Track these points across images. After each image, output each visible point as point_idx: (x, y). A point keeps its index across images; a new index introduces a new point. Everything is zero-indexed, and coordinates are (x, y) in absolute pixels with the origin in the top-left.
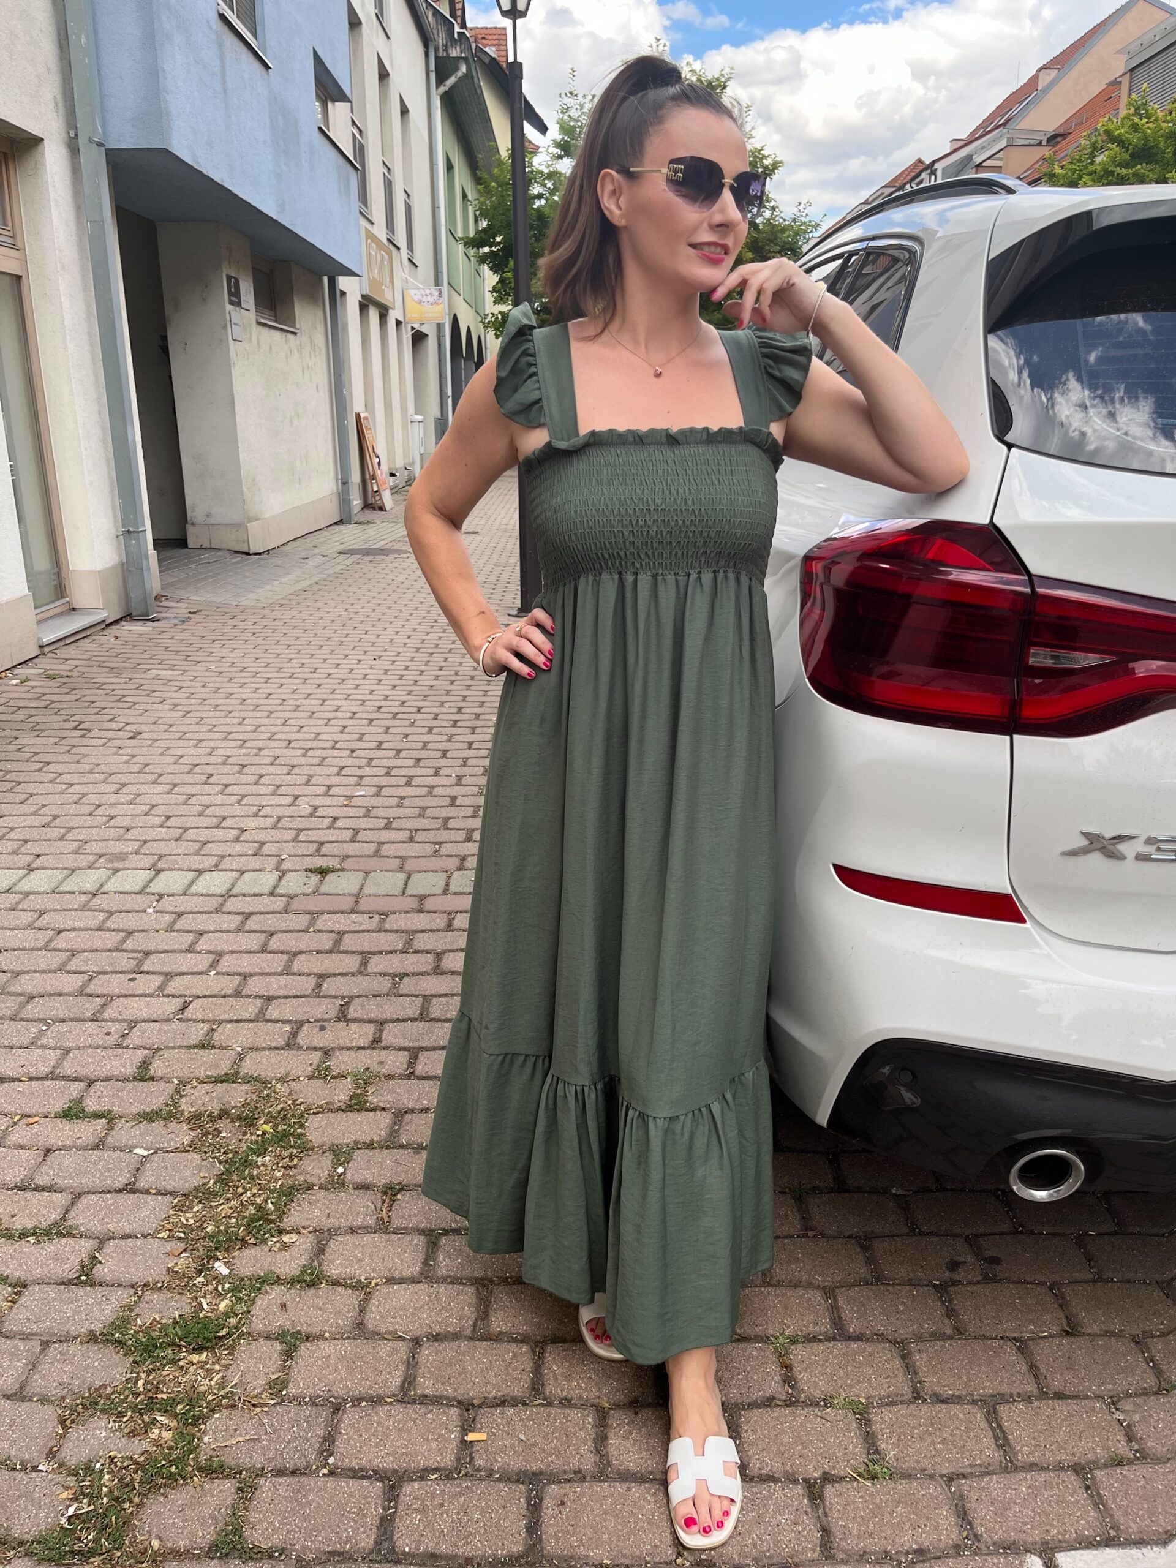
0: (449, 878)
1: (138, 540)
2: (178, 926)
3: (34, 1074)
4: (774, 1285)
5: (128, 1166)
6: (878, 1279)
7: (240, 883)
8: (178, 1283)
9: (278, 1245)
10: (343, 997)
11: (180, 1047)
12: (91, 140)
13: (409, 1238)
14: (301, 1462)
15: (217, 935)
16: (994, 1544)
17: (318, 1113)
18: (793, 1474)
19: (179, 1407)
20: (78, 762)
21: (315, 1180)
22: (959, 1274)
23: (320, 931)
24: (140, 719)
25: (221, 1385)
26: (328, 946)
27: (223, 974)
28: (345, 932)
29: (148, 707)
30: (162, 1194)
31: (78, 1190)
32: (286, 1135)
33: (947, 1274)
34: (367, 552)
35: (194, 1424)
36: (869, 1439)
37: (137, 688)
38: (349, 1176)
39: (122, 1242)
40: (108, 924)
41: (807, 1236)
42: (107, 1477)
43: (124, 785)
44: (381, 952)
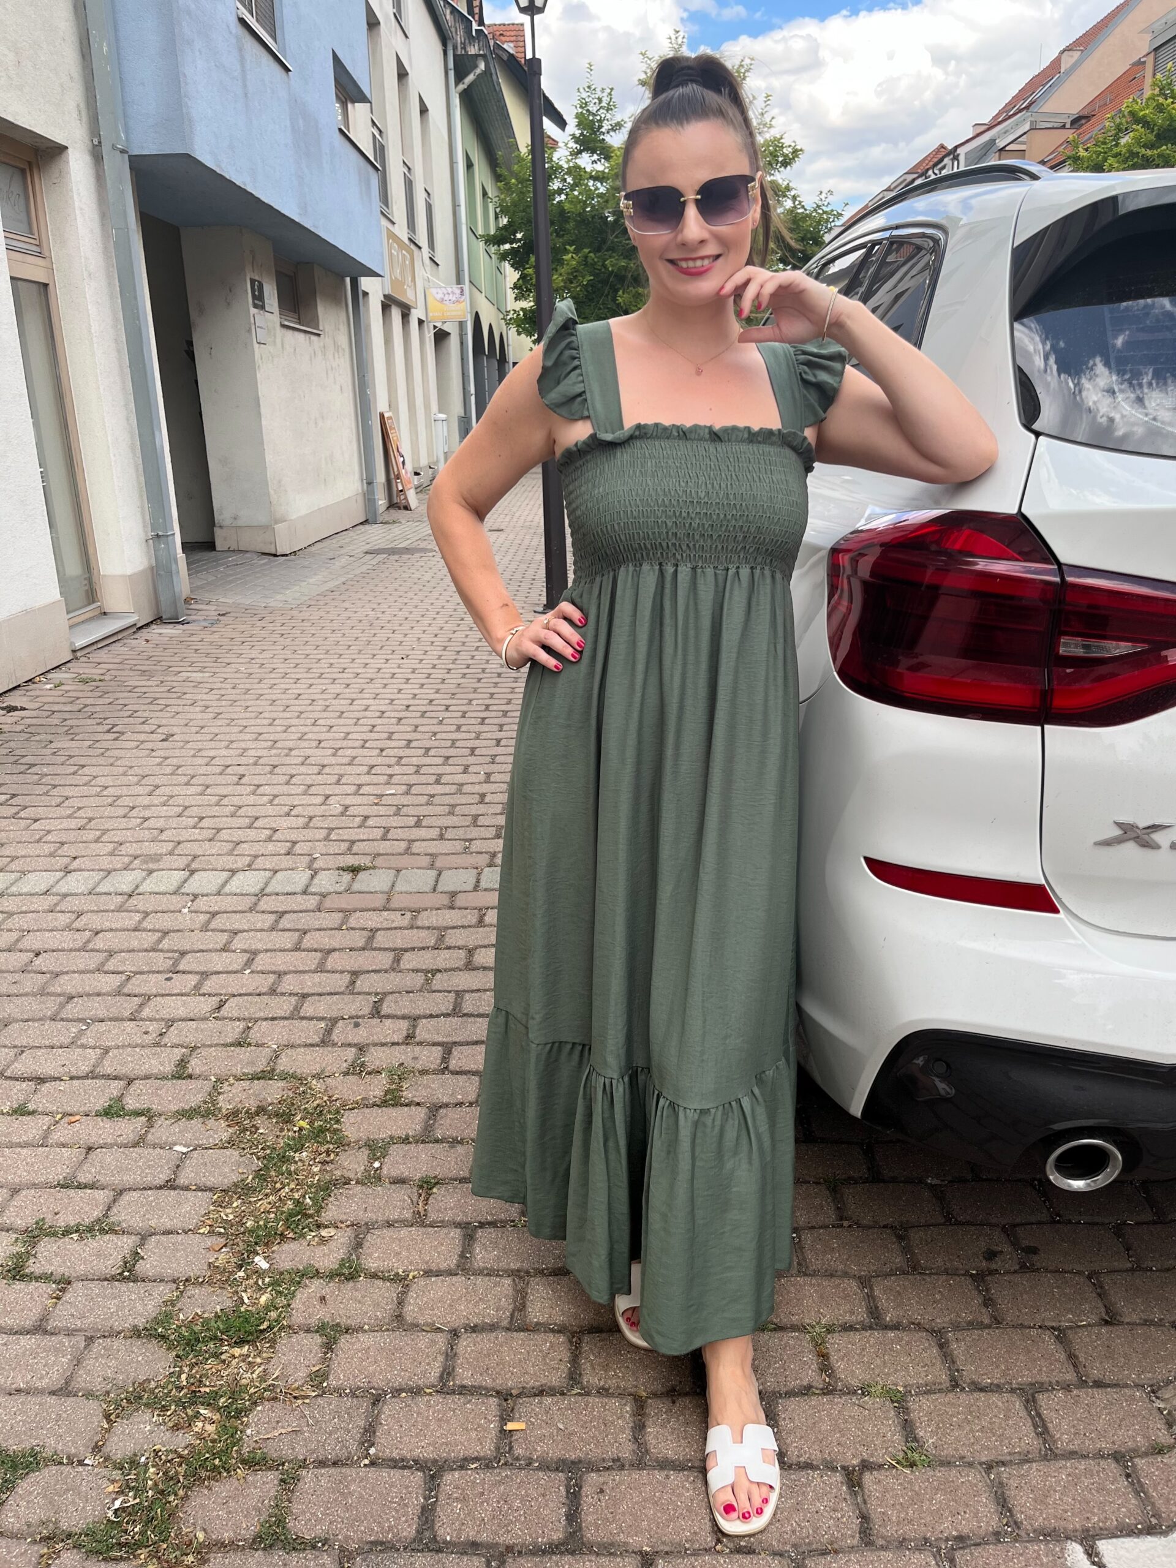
0: (479, 874)
1: (167, 544)
2: (212, 926)
3: (74, 1073)
4: (810, 1275)
5: (167, 1163)
6: (914, 1268)
7: (273, 881)
8: (219, 1277)
9: (316, 1239)
10: (377, 994)
11: (217, 1045)
12: (114, 147)
13: (445, 1230)
14: (343, 1454)
15: (252, 934)
16: (1035, 1531)
17: (353, 1109)
18: (831, 1462)
19: (223, 1400)
20: (112, 765)
21: (352, 1176)
22: (996, 1263)
23: (352, 929)
24: (172, 721)
25: (263, 1378)
26: (361, 943)
27: (258, 972)
28: (378, 930)
29: (180, 709)
30: (202, 1190)
31: (120, 1187)
32: (322, 1130)
33: (984, 1264)
34: (392, 551)
35: (237, 1417)
36: (908, 1427)
37: (169, 691)
38: (385, 1171)
39: (164, 1238)
40: (145, 924)
41: (842, 1226)
42: (152, 1470)
43: (157, 787)
44: (413, 949)
